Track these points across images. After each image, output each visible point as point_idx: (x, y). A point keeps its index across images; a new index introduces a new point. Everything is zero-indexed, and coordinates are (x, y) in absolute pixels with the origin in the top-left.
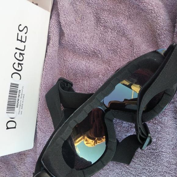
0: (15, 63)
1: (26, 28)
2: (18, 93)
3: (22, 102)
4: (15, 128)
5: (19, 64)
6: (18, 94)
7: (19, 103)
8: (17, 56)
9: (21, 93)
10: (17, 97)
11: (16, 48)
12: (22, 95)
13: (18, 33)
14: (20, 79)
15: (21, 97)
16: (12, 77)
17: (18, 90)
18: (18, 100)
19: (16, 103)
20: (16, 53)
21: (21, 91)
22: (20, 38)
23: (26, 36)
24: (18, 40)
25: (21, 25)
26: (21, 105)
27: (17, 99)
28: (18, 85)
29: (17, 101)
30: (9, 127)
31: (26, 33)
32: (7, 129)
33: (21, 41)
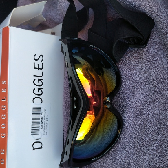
0: (34, 89)
1: (41, 57)
2: (41, 115)
3: (45, 123)
4: (41, 148)
5: (39, 89)
6: (41, 117)
7: (43, 125)
8: (36, 82)
9: (44, 115)
10: (41, 119)
11: (34, 76)
12: (45, 116)
13: (34, 63)
14: (42, 102)
15: (45, 119)
16: (33, 102)
17: (41, 113)
18: (42, 122)
19: (40, 125)
20: (35, 80)
21: (44, 113)
22: (36, 66)
23: (42, 64)
24: (35, 68)
25: (36, 55)
26: (45, 126)
27: (40, 121)
28: (40, 108)
29: (40, 123)
30: (35, 148)
31: (42, 61)
32: (33, 150)
33: (38, 69)
